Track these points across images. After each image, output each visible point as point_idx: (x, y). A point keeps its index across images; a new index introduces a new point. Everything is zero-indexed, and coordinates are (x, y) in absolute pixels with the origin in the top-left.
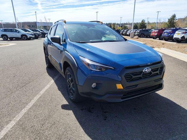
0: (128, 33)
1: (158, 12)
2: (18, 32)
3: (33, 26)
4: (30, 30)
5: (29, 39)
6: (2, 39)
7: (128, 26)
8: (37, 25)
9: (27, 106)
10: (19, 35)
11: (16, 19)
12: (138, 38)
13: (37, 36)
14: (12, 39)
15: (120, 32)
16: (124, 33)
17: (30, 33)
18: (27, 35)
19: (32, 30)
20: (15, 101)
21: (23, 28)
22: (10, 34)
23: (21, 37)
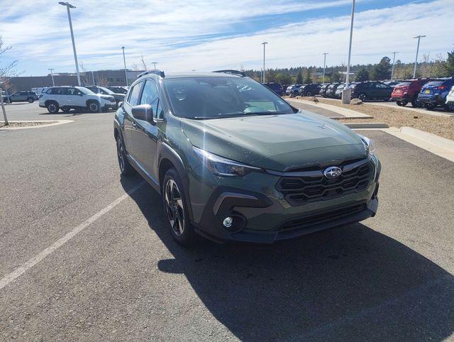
0: (338, 92)
1: (419, 37)
2: (81, 95)
3: (118, 79)
4: (108, 88)
5: (105, 109)
6: (46, 110)
7: (345, 73)
8: (127, 78)
9: (56, 243)
10: (81, 102)
12: (359, 104)
14: (66, 110)
15: (320, 89)
16: (329, 91)
17: (106, 96)
18: (99, 100)
19: (113, 90)
20: (37, 234)
22: (63, 100)
23: (86, 106)
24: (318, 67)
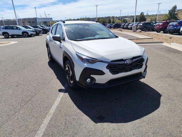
0: (129, 27)
1: (159, 4)
2: (19, 30)
3: (33, 22)
4: (31, 26)
5: (30, 36)
6: (3, 37)
7: (127, 19)
8: (37, 21)
10: (20, 33)
11: (17, 15)
12: (141, 32)
13: (38, 32)
14: (13, 36)
15: (121, 26)
16: (125, 26)
17: (31, 30)
18: (28, 32)
19: (33, 27)
21: (23, 25)
22: (10, 32)
23: (22, 34)
24: (115, 16)
